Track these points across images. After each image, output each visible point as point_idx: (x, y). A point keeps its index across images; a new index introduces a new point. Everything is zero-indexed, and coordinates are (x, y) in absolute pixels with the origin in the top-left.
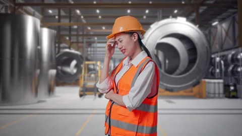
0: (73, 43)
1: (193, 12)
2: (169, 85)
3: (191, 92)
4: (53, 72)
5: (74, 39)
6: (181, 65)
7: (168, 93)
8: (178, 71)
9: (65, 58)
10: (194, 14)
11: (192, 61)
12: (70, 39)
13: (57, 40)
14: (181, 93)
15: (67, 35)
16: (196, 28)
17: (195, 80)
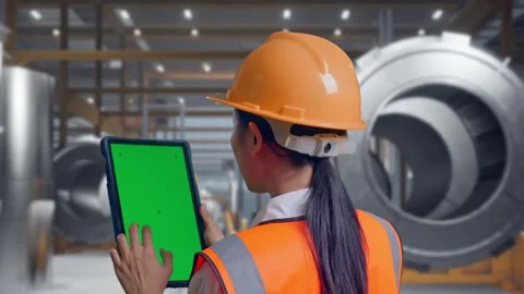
0: (106, 114)
1: (491, 16)
2: (415, 251)
3: (488, 271)
4: (45, 208)
5: (111, 103)
6: (454, 186)
7: (412, 275)
8: (444, 207)
9: (82, 162)
10: (497, 23)
11: (489, 174)
12: (98, 103)
13: (56, 106)
14: (456, 275)
15: (88, 91)
16: (502, 66)
17: (498, 235)
